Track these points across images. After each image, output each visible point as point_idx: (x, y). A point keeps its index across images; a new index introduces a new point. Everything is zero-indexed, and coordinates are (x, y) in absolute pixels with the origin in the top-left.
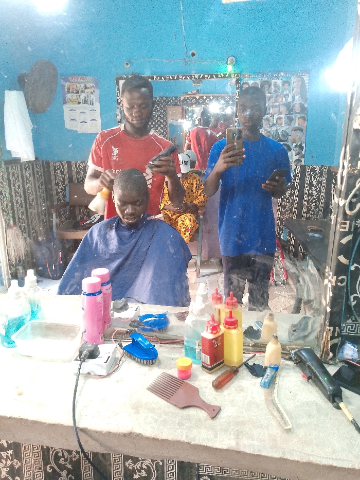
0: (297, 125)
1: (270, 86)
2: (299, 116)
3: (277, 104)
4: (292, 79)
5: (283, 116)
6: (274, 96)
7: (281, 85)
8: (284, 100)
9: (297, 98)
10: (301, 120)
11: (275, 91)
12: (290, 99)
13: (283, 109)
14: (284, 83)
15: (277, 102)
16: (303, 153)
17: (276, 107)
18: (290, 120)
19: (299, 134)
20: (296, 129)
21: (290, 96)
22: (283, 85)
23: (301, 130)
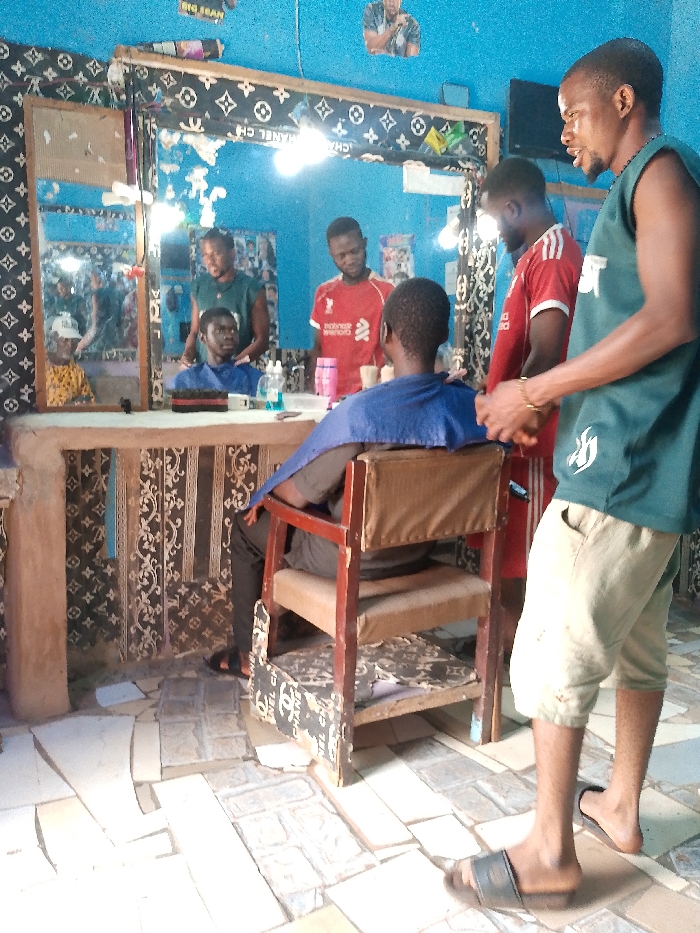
4: (258, 240)
6: (238, 258)
7: (245, 245)
10: (271, 291)
11: (239, 252)
22: (247, 245)
23: (272, 304)
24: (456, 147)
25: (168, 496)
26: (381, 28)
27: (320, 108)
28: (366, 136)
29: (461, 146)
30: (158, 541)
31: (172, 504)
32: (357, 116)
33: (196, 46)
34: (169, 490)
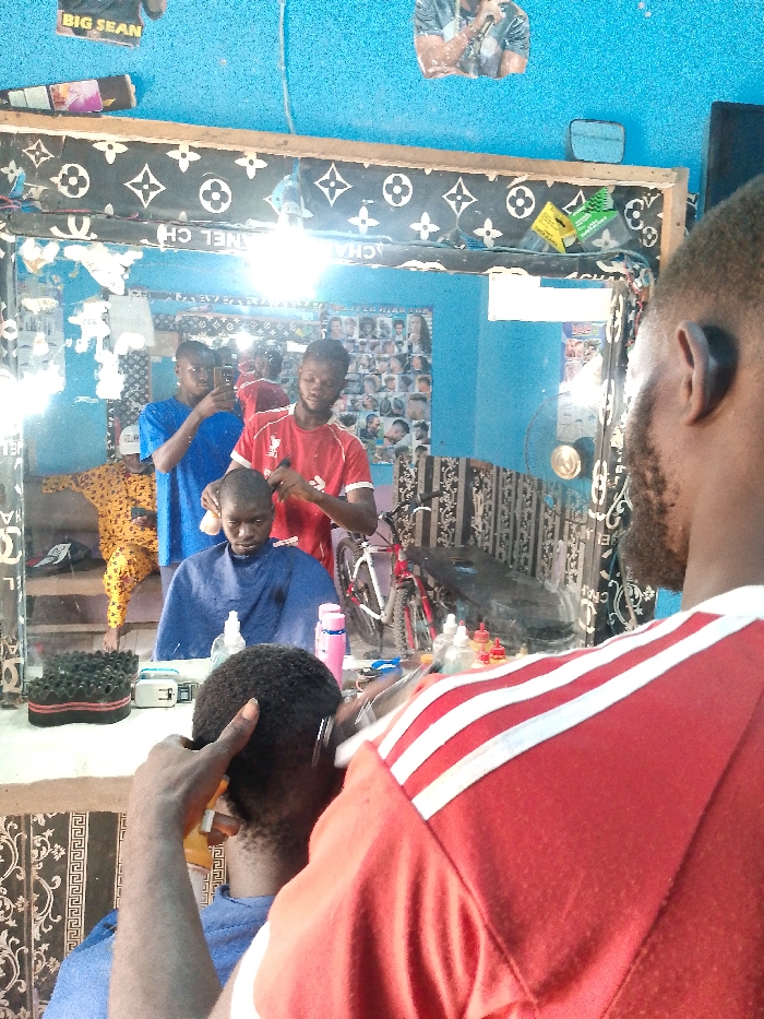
0: (417, 391)
1: (374, 327)
2: (419, 376)
3: (386, 356)
4: (408, 318)
5: (396, 376)
6: (381, 344)
7: (391, 326)
8: (396, 350)
9: (416, 348)
10: (424, 384)
11: (383, 335)
12: (405, 350)
13: (395, 364)
14: (396, 323)
15: (385, 352)
16: (429, 436)
17: (386, 360)
18: (407, 382)
19: (420, 404)
20: (416, 398)
21: (406, 343)
22: (395, 326)
23: (424, 399)
24: (598, 234)
25: (37, 840)
26: (451, 30)
27: (325, 183)
28: (415, 226)
29: (606, 234)
30: (20, 910)
31: (44, 853)
32: (398, 192)
33: (88, 89)
34: (39, 830)
